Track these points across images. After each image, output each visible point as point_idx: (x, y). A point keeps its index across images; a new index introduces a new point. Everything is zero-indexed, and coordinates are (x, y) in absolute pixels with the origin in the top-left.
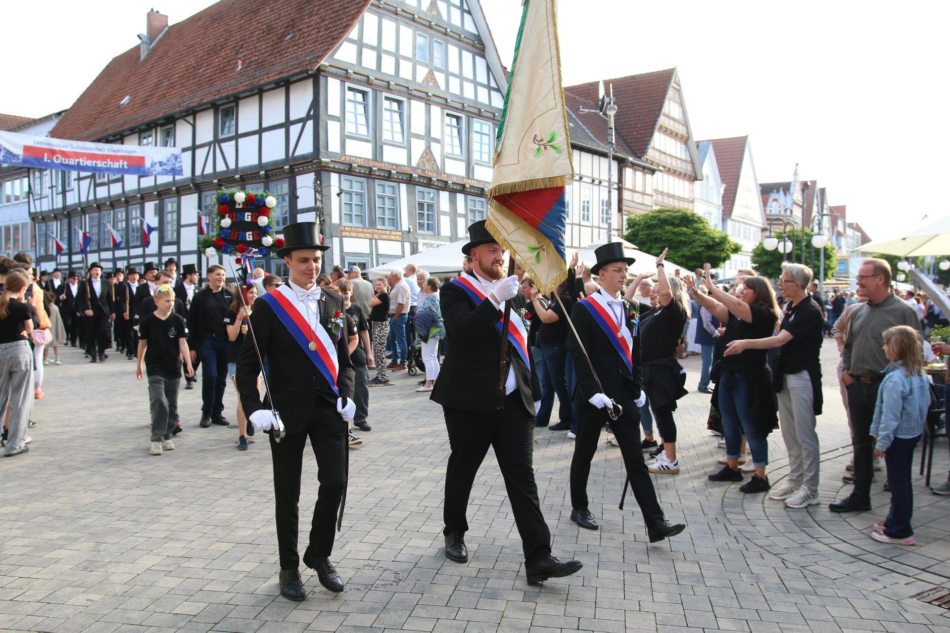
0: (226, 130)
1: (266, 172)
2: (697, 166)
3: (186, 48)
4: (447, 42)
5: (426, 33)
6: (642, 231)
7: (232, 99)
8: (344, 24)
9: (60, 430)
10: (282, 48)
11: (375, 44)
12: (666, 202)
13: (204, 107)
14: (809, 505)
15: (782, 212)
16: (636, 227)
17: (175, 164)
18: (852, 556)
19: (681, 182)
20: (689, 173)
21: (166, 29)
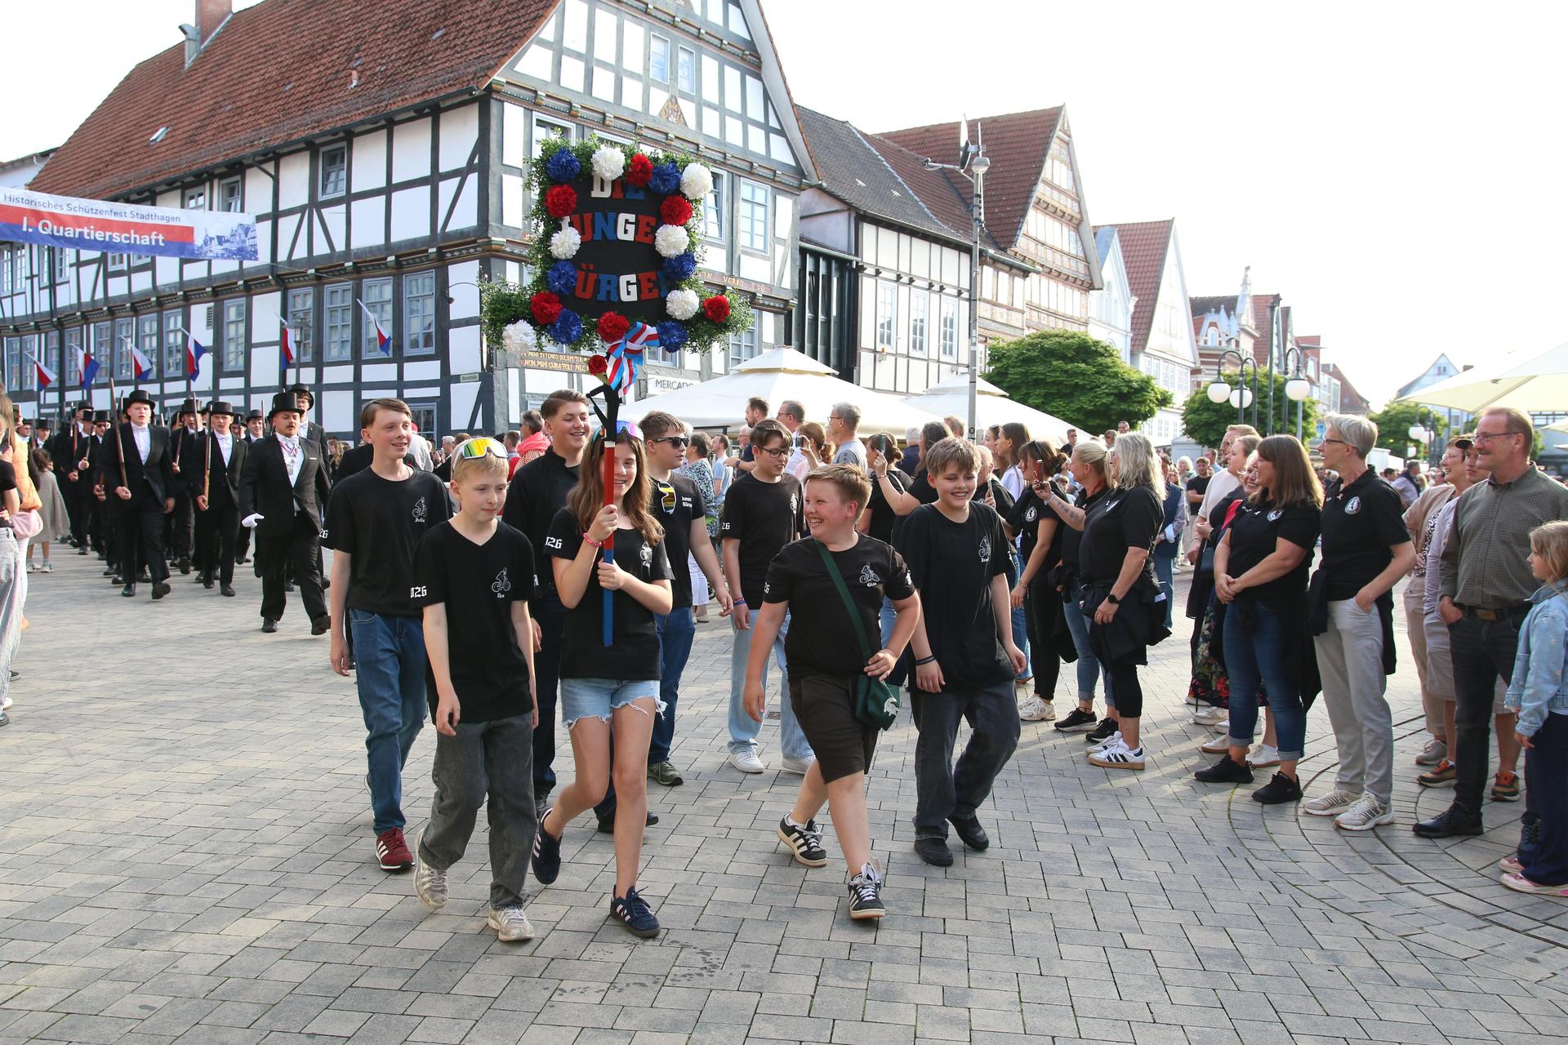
0: (331, 187)
1: (397, 257)
2: (1094, 266)
3: (262, 50)
4: (700, 51)
5: (667, 33)
6: (1014, 367)
7: (341, 134)
8: (533, 15)
9: (62, 685)
10: (426, 52)
11: (582, 49)
12: (1044, 322)
13: (293, 148)
14: (1377, 825)
15: (1224, 344)
16: (1005, 361)
17: (244, 241)
18: (1477, 916)
19: (1069, 291)
20: (1082, 277)
21: (229, 17)
